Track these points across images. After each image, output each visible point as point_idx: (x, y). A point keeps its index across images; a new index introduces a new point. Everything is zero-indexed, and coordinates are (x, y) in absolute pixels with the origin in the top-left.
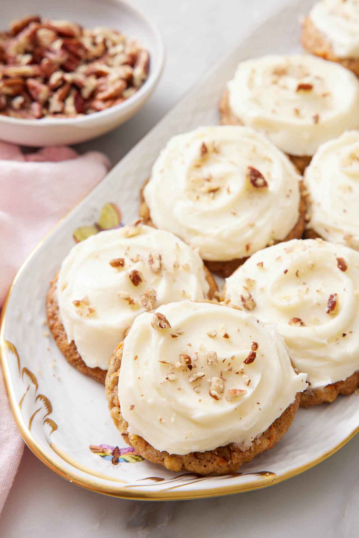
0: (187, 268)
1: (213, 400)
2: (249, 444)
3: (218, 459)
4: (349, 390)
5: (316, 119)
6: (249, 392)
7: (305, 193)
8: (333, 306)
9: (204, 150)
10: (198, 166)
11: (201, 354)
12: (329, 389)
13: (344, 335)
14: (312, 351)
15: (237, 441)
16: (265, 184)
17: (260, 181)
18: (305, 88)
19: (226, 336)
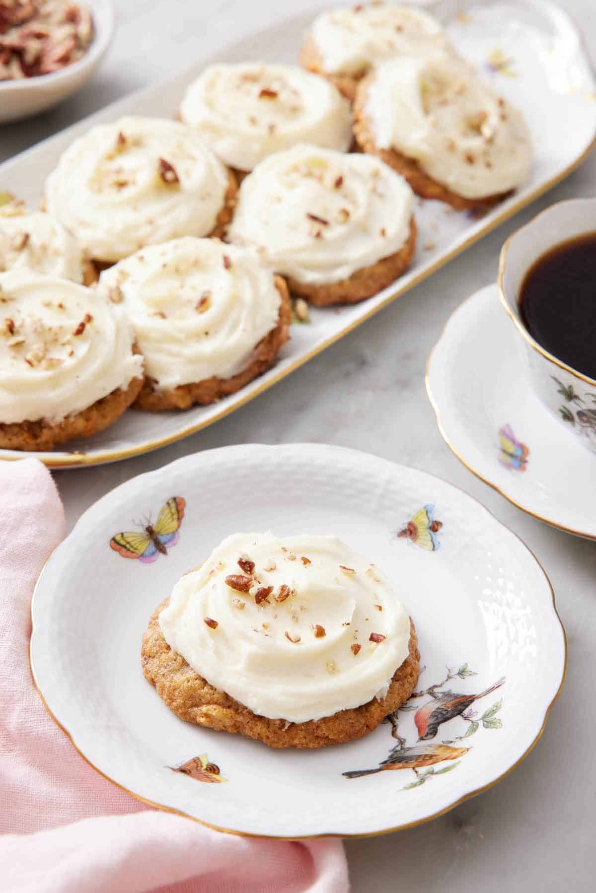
0: (57, 253)
1: (27, 365)
2: (60, 419)
3: (26, 435)
4: (207, 399)
5: (272, 128)
6: (69, 362)
7: (232, 203)
8: (203, 302)
9: (122, 140)
10: (110, 158)
11: (28, 321)
12: (180, 393)
13: (207, 333)
14: (166, 346)
15: (48, 415)
16: (176, 180)
17: (169, 176)
18: (268, 94)
19: (61, 306)
